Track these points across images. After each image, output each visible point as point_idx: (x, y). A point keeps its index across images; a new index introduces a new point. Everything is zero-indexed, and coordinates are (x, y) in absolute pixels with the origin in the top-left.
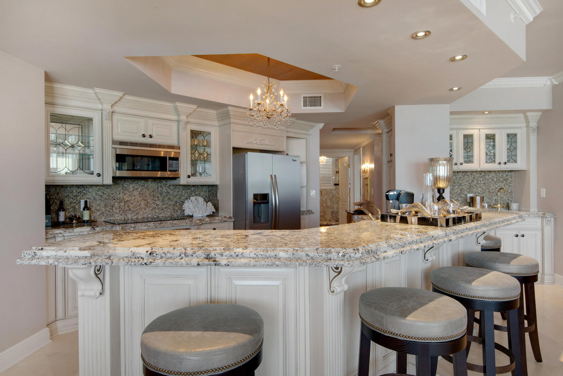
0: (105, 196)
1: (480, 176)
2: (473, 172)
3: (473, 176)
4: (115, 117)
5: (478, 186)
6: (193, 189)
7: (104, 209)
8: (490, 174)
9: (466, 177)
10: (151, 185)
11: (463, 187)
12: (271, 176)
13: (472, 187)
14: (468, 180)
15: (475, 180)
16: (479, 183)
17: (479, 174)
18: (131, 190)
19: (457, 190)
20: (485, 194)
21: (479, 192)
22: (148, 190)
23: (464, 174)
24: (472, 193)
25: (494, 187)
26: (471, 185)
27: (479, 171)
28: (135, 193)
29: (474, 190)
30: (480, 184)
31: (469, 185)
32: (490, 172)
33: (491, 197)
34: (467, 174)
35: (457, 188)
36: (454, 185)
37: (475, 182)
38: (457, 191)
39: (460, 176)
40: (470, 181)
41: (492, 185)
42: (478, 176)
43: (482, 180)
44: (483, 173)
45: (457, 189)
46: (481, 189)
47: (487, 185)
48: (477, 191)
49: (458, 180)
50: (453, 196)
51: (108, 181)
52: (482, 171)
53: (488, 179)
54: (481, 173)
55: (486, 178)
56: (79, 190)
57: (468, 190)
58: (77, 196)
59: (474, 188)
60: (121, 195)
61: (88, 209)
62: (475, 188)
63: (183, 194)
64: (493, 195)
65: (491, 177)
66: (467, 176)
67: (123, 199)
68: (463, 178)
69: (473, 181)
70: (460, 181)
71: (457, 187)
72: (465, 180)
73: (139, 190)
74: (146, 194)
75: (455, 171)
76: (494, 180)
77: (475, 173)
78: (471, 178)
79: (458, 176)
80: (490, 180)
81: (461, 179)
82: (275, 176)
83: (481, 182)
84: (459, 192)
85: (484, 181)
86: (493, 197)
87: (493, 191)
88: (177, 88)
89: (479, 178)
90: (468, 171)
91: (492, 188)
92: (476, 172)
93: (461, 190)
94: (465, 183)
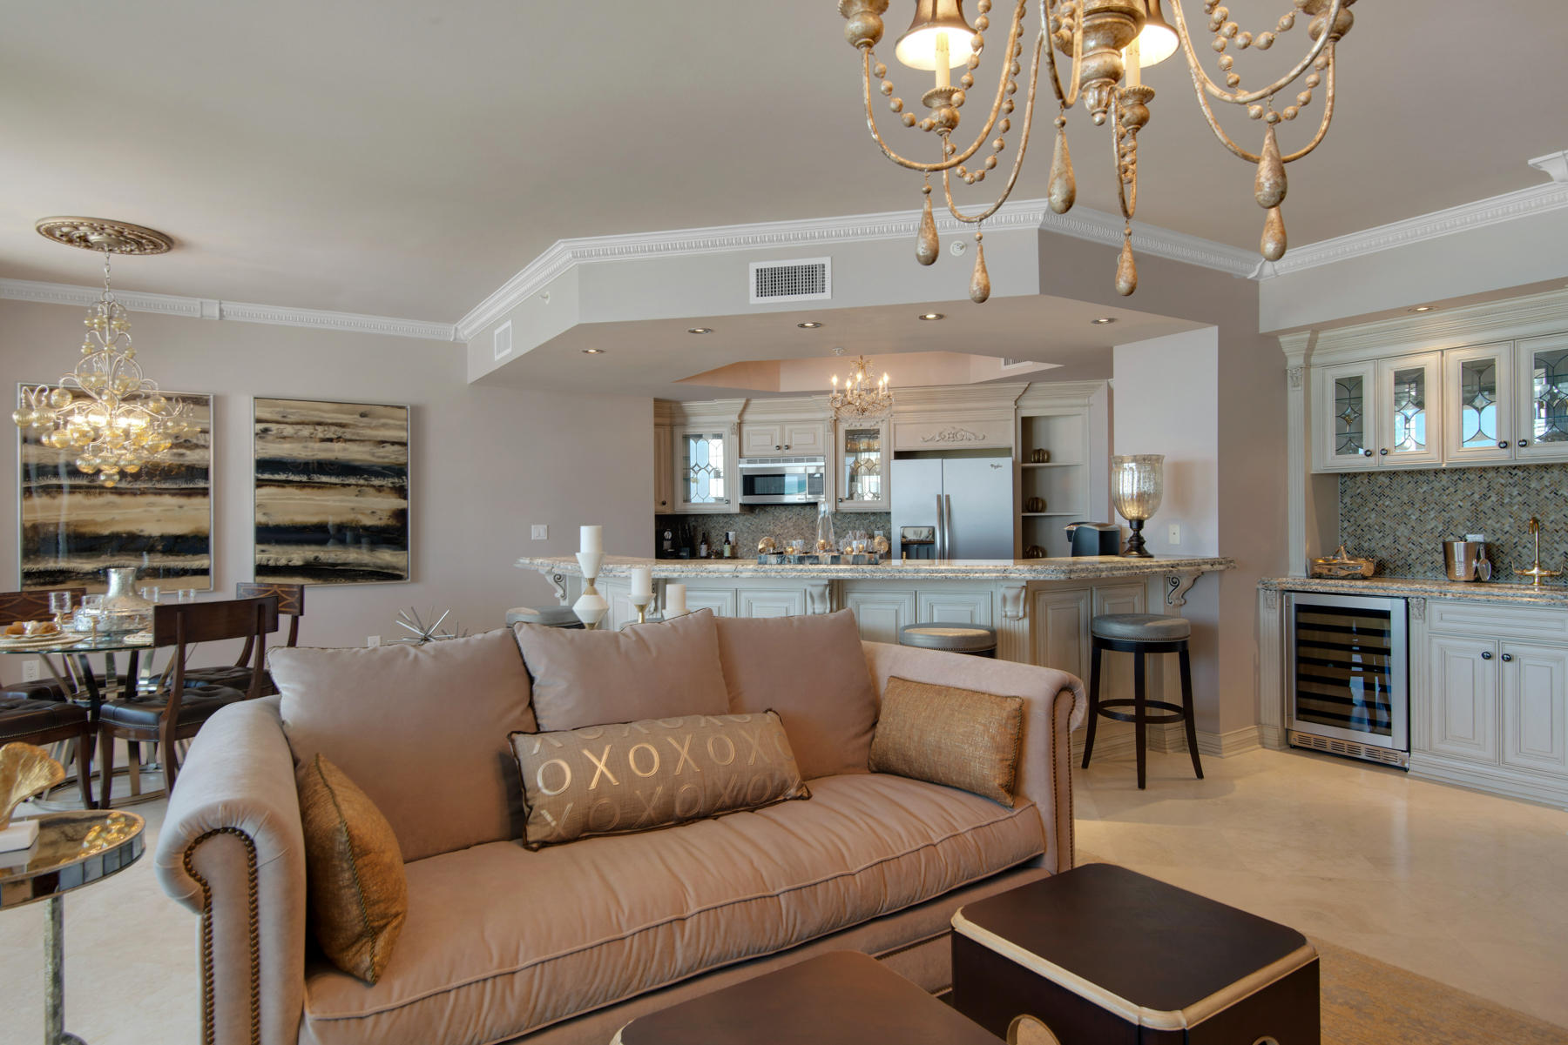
0: (752, 528)
1: (1511, 481)
2: (1484, 469)
3: (1485, 483)
4: (745, 429)
5: (1502, 510)
6: (872, 518)
7: (751, 544)
8: (1547, 476)
9: (1461, 485)
10: (809, 513)
11: (1454, 515)
12: (939, 497)
13: (1482, 515)
14: (1469, 493)
15: (1491, 493)
16: (1507, 500)
17: (1507, 475)
18: (784, 519)
19: (1433, 524)
20: (1526, 535)
21: (1506, 530)
22: (806, 520)
23: (1456, 477)
24: (1480, 531)
25: (1561, 514)
26: (1479, 509)
27: (1507, 468)
28: (789, 524)
29: (1489, 522)
30: (1511, 504)
31: (1474, 507)
32: (1547, 467)
33: (1548, 546)
34: (1466, 475)
35: (1432, 516)
36: (1423, 510)
37: (1494, 498)
38: (1432, 526)
39: (1444, 483)
40: (1476, 496)
41: (1552, 507)
42: (1503, 481)
43: (1515, 493)
44: (1520, 473)
45: (1432, 520)
46: (1512, 520)
47: (1534, 507)
48: (1498, 525)
49: (1436, 494)
50: (1421, 541)
51: (735, 509)
52: (1515, 468)
53: (1538, 488)
54: (1514, 472)
55: (1533, 486)
56: (726, 520)
57: (1469, 524)
58: (723, 527)
59: (1489, 519)
60: (771, 527)
61: (729, 544)
62: (1493, 516)
63: (857, 526)
64: (1557, 539)
65: (1548, 484)
66: (1466, 483)
67: (774, 532)
68: (1452, 489)
69: (1485, 497)
70: (1445, 497)
71: (1432, 514)
72: (1460, 495)
73: (794, 520)
74: (803, 526)
75: (1429, 470)
76: (1559, 493)
77: (1492, 474)
78: (1478, 490)
79: (1437, 485)
80: (1546, 493)
81: (1447, 492)
82: (948, 497)
83: (1515, 501)
84: (1441, 529)
85: (1526, 495)
86: (1555, 545)
87: (1558, 529)
88: (785, 386)
89: (1508, 489)
90: (1468, 469)
91: (1552, 518)
92: (1497, 469)
93: (1447, 523)
94: (1461, 504)
